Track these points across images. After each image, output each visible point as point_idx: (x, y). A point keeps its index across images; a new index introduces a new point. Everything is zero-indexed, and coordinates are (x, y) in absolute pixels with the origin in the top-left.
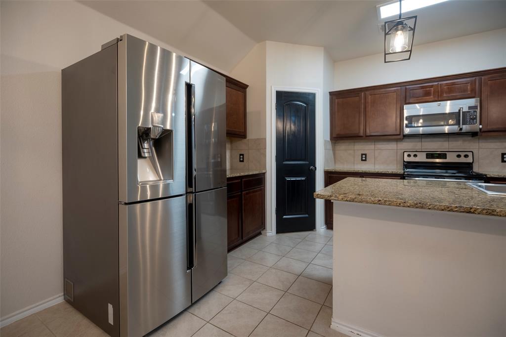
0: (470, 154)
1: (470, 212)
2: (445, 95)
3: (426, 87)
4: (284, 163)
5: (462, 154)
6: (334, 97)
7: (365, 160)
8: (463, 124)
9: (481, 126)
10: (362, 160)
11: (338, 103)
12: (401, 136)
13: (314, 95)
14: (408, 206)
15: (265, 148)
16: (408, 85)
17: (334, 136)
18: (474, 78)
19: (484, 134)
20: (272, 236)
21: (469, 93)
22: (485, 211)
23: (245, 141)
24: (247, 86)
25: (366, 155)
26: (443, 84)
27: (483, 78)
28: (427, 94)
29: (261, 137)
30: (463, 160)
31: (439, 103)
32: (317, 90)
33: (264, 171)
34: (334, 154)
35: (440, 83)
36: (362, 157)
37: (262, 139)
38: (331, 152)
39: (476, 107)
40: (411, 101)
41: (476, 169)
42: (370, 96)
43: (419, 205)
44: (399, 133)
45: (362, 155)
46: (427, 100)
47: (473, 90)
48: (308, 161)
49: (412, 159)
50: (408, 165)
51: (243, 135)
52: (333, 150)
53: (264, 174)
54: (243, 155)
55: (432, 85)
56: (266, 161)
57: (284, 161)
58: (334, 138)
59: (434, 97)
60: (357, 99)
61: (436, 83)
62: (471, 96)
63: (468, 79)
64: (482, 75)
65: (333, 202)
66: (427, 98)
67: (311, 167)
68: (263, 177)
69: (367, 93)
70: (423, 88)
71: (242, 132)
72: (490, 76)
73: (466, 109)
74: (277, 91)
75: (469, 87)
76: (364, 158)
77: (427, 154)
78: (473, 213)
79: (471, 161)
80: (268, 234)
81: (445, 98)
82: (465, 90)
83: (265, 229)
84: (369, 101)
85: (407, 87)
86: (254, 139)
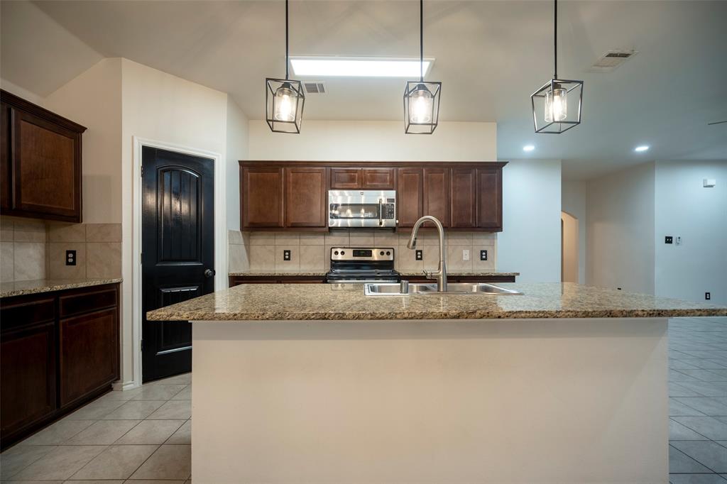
0: (391, 251)
1: (325, 319)
2: (368, 183)
3: (351, 171)
4: (157, 265)
5: (385, 251)
6: (247, 170)
7: (289, 259)
8: (383, 218)
9: (397, 221)
10: (285, 259)
11: (251, 179)
12: (327, 229)
13: (212, 162)
14: (267, 319)
15: (120, 241)
16: (334, 166)
17: (246, 225)
18: (392, 169)
19: (401, 230)
20: (133, 389)
21: (388, 184)
22: (337, 316)
23: (77, 226)
24: (83, 129)
25: (289, 252)
26: (365, 170)
27: (400, 169)
28: (352, 180)
29: (113, 222)
30: (385, 258)
31: (362, 191)
32: (218, 156)
33: (115, 281)
34: (248, 252)
35: (364, 168)
36: (285, 255)
37: (115, 224)
38: (243, 248)
39: (393, 200)
40: (337, 186)
41: (397, 268)
42: (291, 174)
43: (278, 315)
44: (324, 225)
45: (285, 252)
46: (351, 187)
47: (392, 181)
48: (201, 262)
49: (340, 257)
50: (335, 264)
51: (74, 216)
52: (245, 245)
53: (118, 284)
54: (74, 253)
55: (357, 170)
56: (121, 262)
57: (157, 263)
58: (246, 227)
59: (358, 184)
60: (276, 175)
61: (360, 169)
62: (389, 187)
63: (388, 169)
64: (399, 167)
65: (191, 324)
66: (351, 185)
67: (207, 271)
68: (115, 289)
69: (289, 169)
70: (348, 171)
71: (72, 211)
72: (404, 168)
73: (384, 202)
74: (143, 147)
75: (388, 178)
76: (287, 256)
77: (354, 251)
78: (327, 319)
79: (392, 259)
80: (125, 388)
81: (368, 187)
82: (385, 181)
83: (119, 378)
84: (291, 180)
85: (333, 168)
86: (98, 224)
